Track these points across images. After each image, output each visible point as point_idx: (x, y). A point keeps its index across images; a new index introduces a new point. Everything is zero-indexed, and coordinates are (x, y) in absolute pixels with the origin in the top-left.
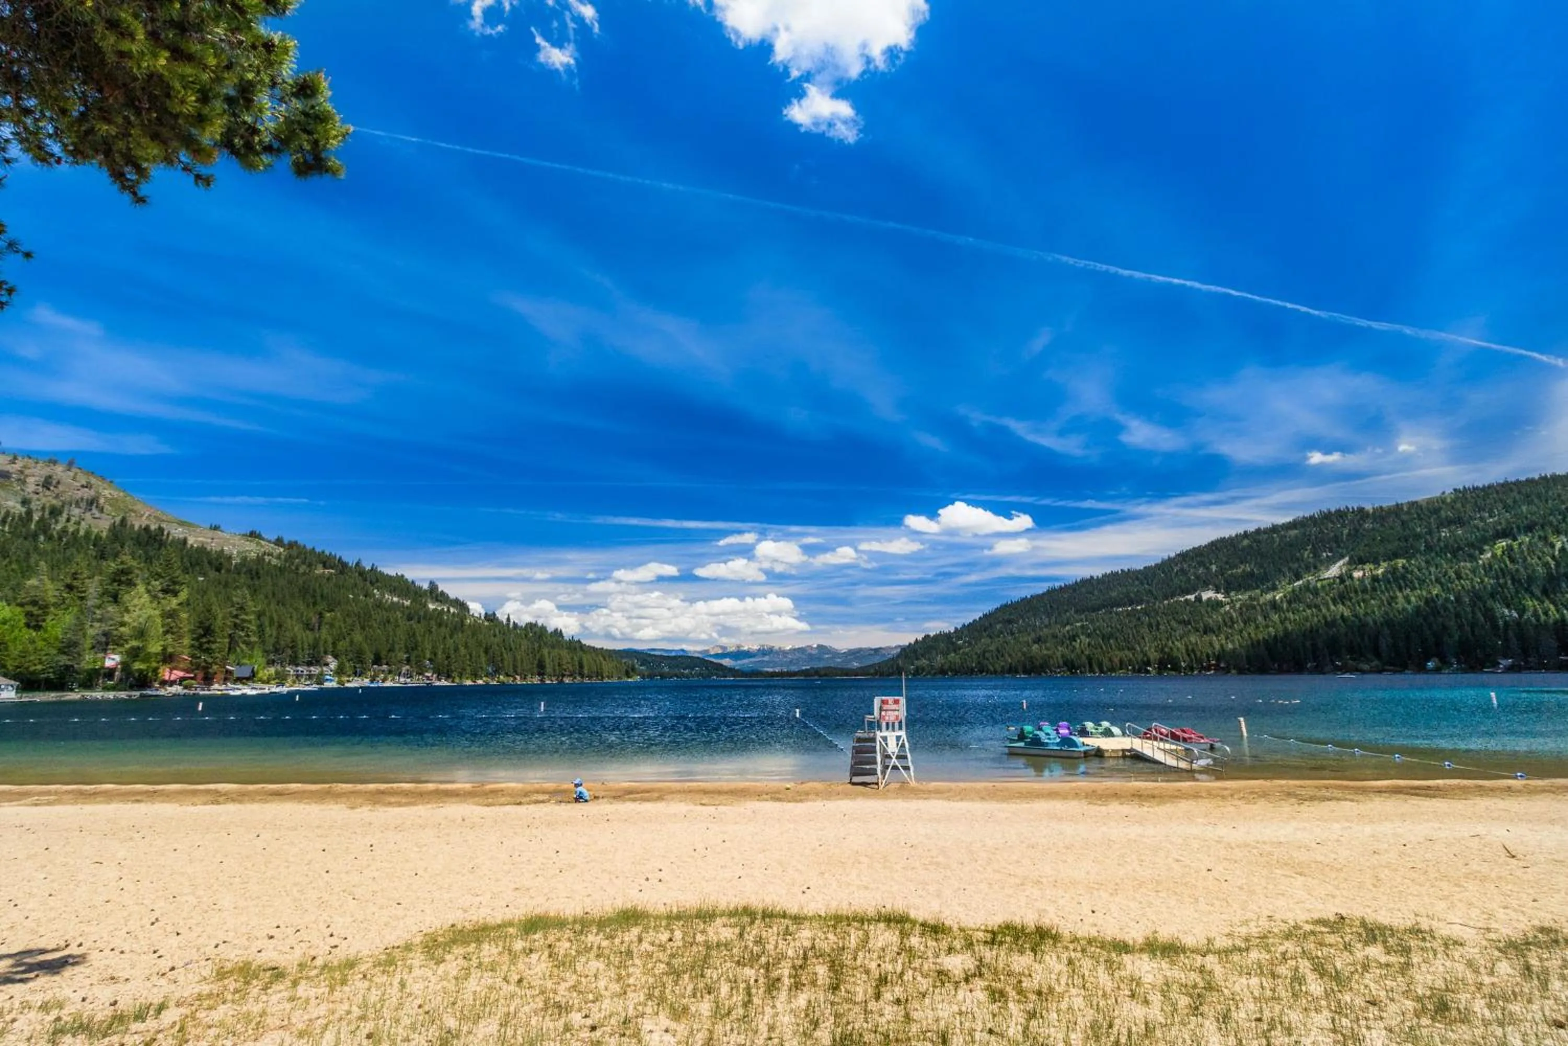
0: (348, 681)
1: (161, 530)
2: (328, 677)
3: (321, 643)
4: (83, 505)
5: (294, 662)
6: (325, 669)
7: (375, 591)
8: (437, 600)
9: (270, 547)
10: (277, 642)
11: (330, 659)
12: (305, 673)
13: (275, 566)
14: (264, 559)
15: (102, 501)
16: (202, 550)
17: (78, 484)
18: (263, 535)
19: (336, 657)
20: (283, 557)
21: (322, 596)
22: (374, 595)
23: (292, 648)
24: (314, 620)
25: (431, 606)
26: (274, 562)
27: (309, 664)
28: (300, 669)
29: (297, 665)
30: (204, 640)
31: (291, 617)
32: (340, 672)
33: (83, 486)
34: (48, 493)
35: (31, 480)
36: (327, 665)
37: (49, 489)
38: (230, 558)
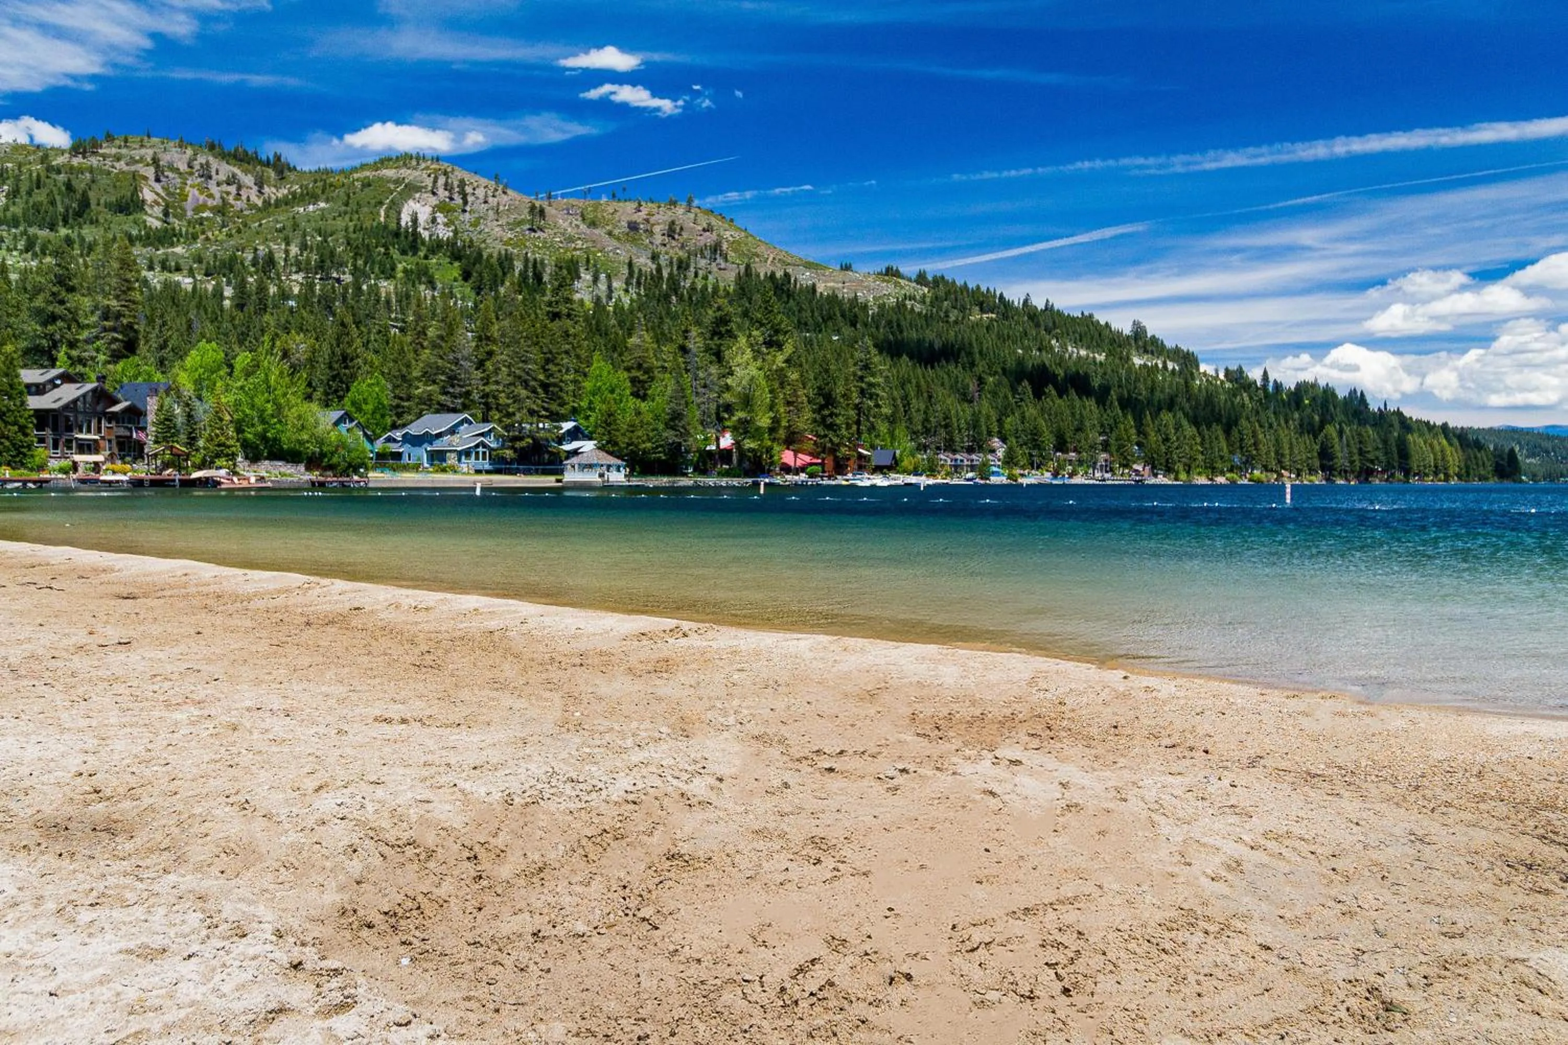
0: (1022, 475)
1: (787, 275)
2: (995, 469)
3: (983, 420)
4: (707, 253)
5: (950, 447)
6: (990, 457)
7: (1053, 342)
8: (1146, 351)
9: (910, 288)
10: (927, 420)
11: (996, 442)
12: (966, 463)
13: (920, 314)
14: (904, 305)
15: (725, 246)
16: (833, 299)
17: (700, 228)
18: (901, 270)
19: (1004, 440)
20: (928, 300)
21: (981, 353)
22: (1052, 348)
23: (946, 426)
24: (973, 387)
25: (1137, 361)
26: (918, 308)
27: (970, 450)
28: (958, 457)
29: (954, 452)
30: (826, 412)
31: (943, 384)
32: (1010, 461)
33: (704, 230)
34: (674, 243)
35: (657, 229)
36: (993, 451)
37: (674, 238)
38: (865, 307)
